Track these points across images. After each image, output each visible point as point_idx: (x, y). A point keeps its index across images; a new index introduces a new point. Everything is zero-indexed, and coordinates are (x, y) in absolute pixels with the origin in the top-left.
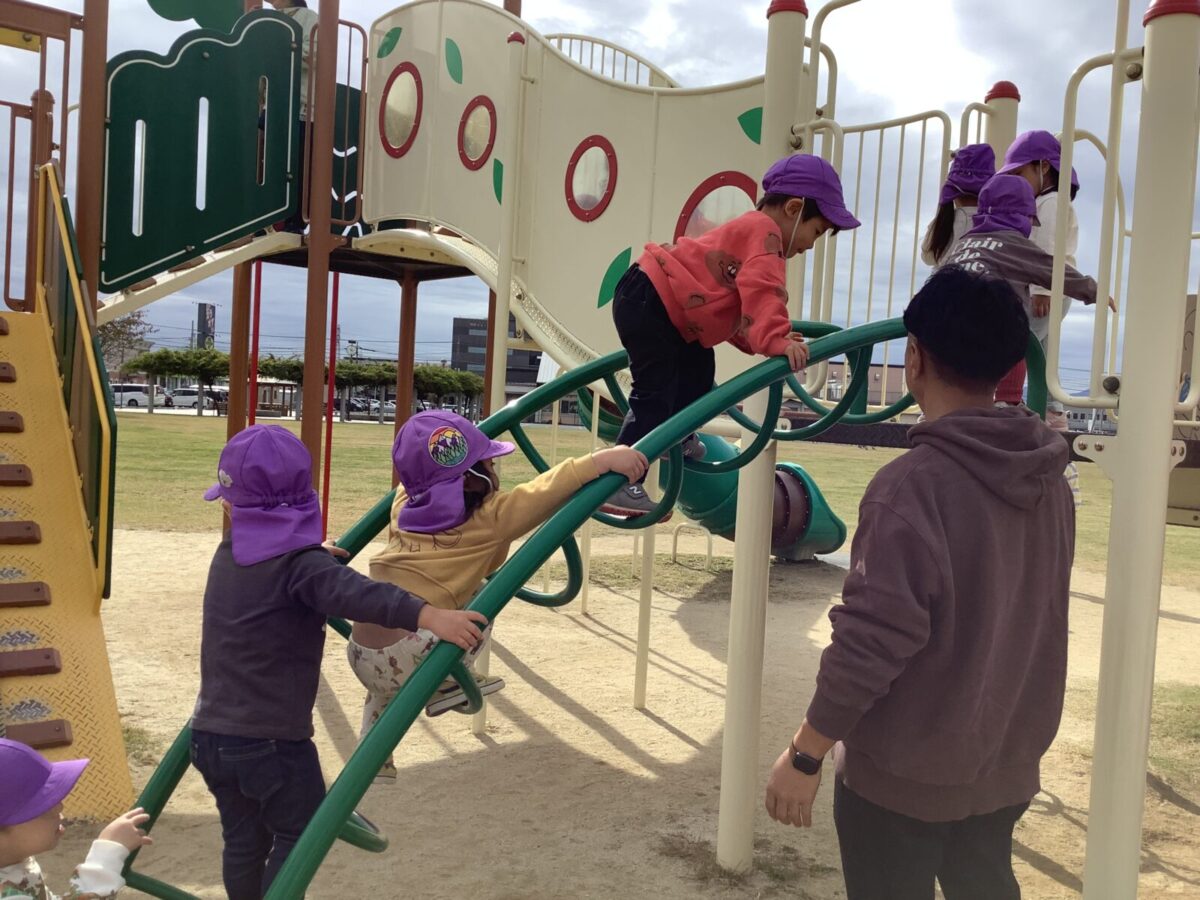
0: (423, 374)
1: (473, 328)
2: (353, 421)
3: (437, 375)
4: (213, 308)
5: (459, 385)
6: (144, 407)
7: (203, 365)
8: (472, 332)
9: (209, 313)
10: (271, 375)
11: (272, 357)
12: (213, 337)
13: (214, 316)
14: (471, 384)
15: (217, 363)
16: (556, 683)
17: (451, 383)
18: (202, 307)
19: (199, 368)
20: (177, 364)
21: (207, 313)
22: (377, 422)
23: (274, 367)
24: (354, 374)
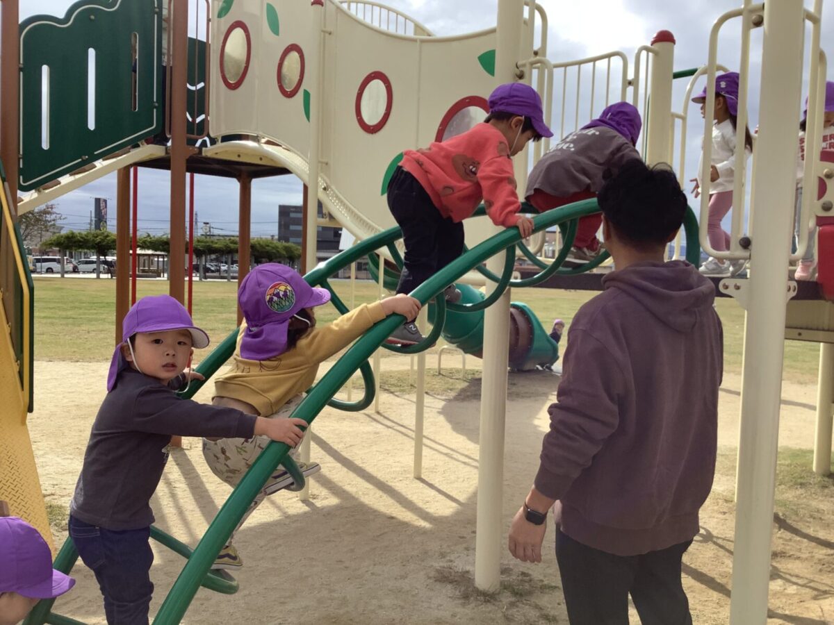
0: (258, 246)
1: (294, 212)
2: (209, 280)
3: (268, 246)
4: (105, 201)
5: (284, 253)
6: (58, 273)
7: (100, 242)
8: (292, 215)
9: (102, 205)
10: (148, 248)
11: (149, 236)
12: (106, 222)
13: (106, 207)
14: (292, 252)
15: (109, 240)
16: (358, 463)
17: (278, 251)
18: (98, 201)
19: (96, 244)
20: (80, 241)
21: (101, 205)
22: (226, 280)
23: (150, 242)
24: (209, 246)
